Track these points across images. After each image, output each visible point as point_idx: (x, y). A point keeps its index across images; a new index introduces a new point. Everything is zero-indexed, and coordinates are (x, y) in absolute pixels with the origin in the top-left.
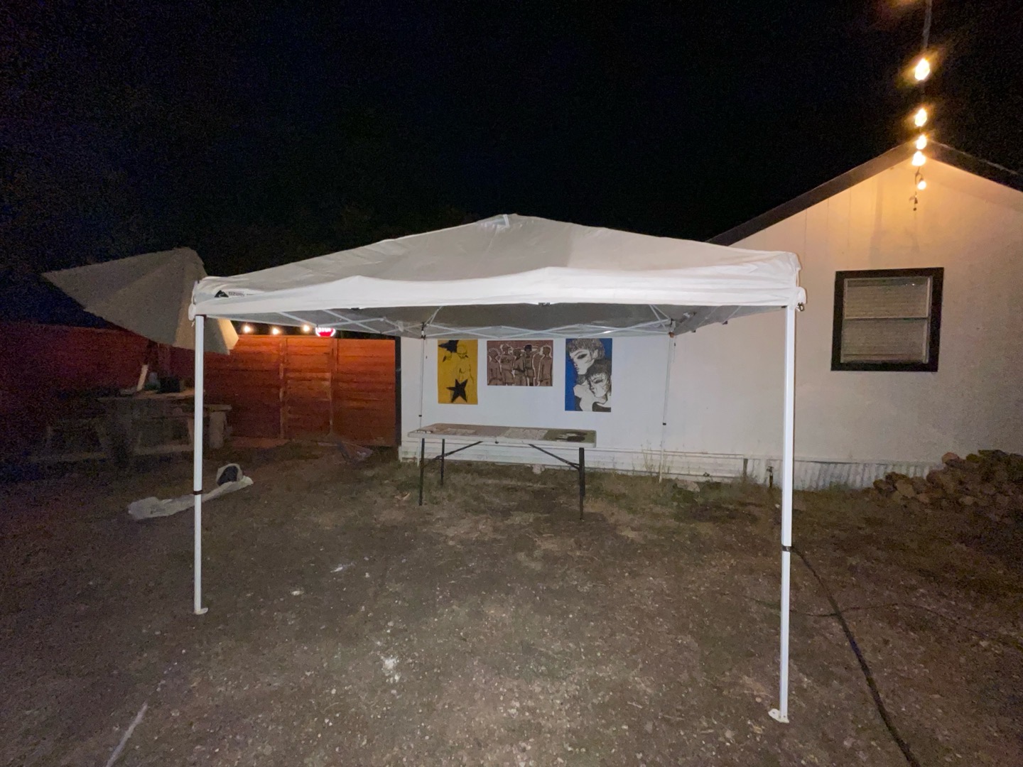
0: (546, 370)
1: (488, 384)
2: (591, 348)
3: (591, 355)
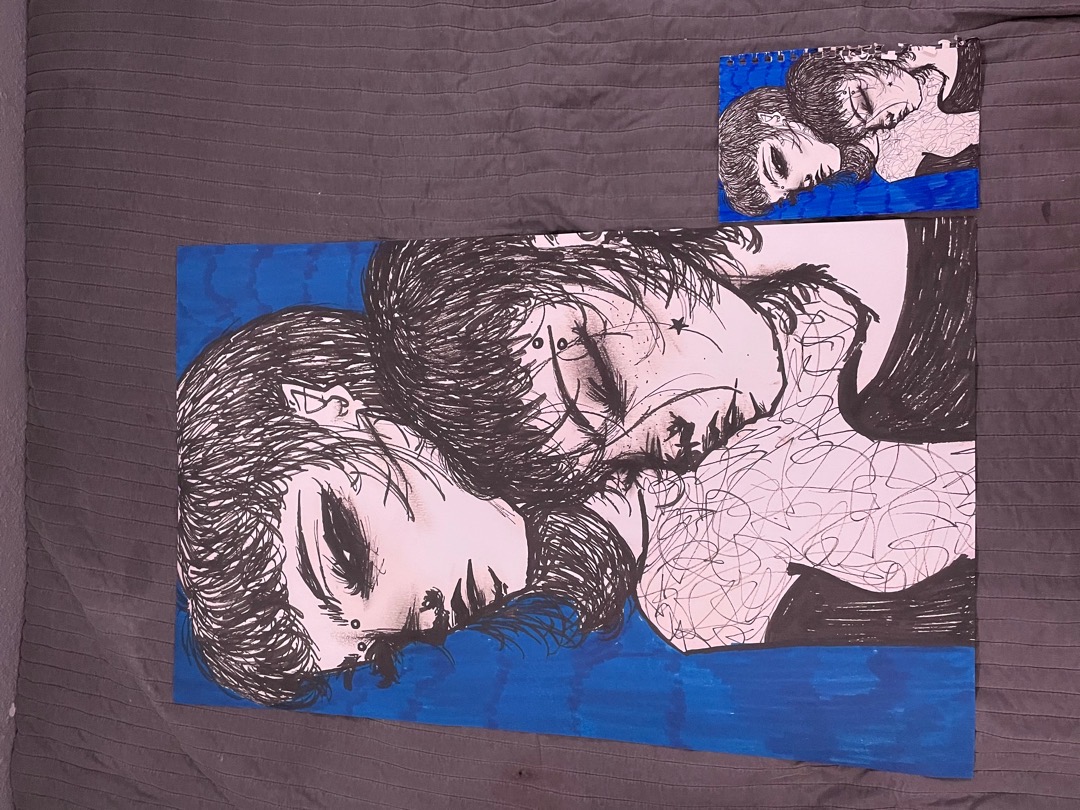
2: (266, 447)
3: (335, 453)
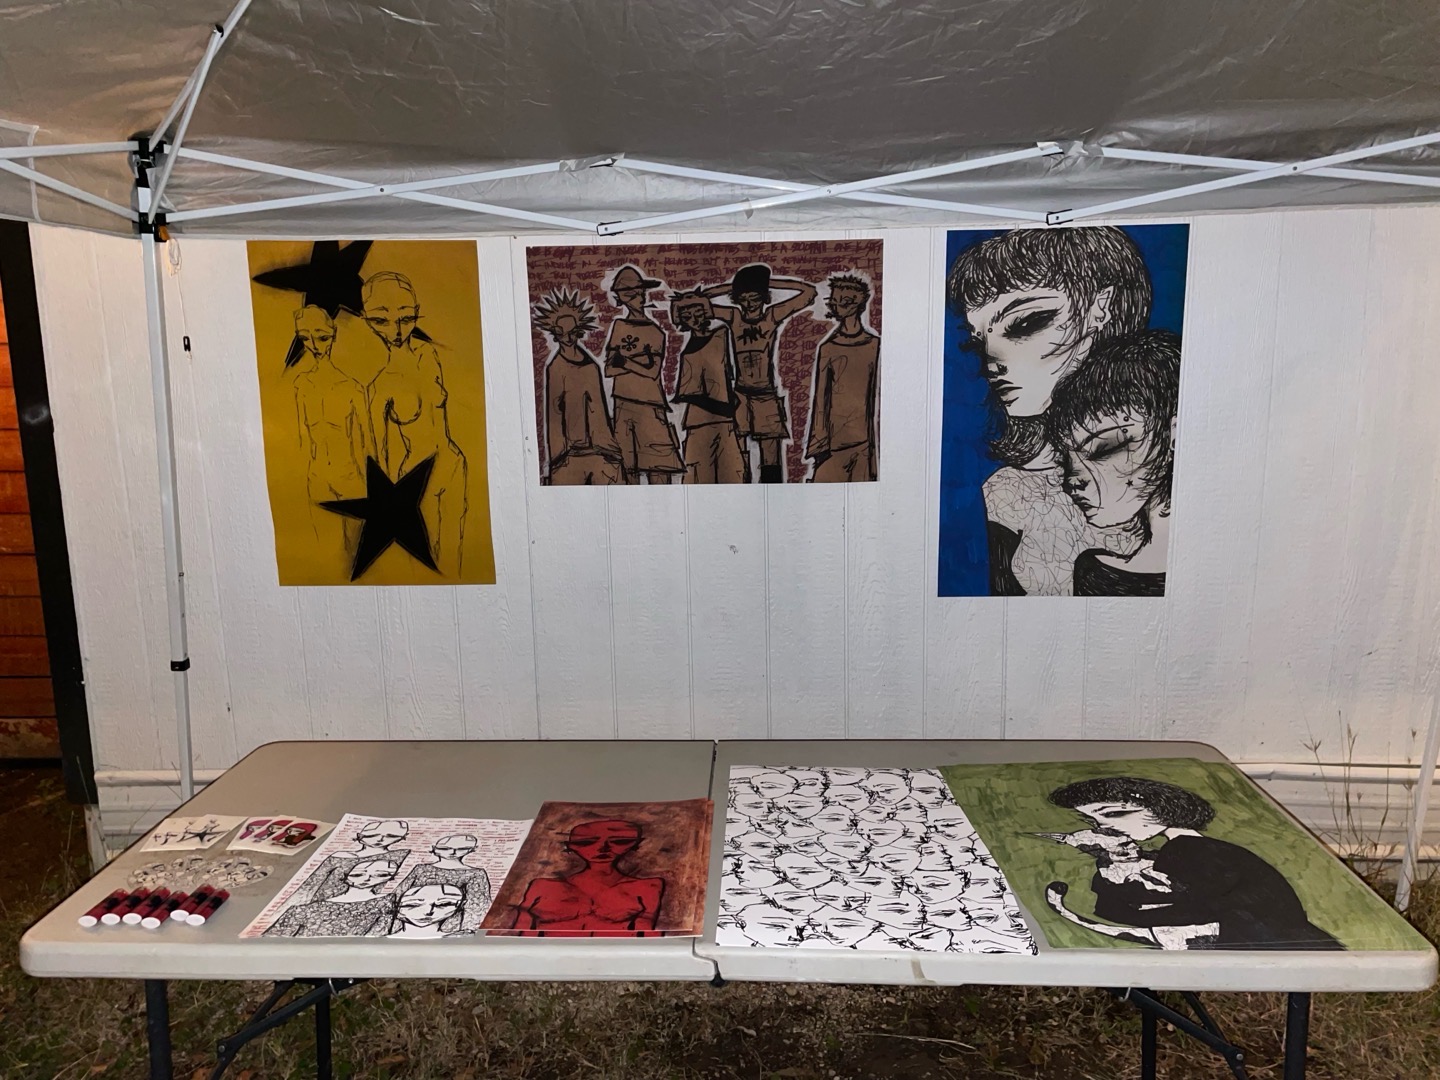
2: (1081, 278)
3: (1076, 314)
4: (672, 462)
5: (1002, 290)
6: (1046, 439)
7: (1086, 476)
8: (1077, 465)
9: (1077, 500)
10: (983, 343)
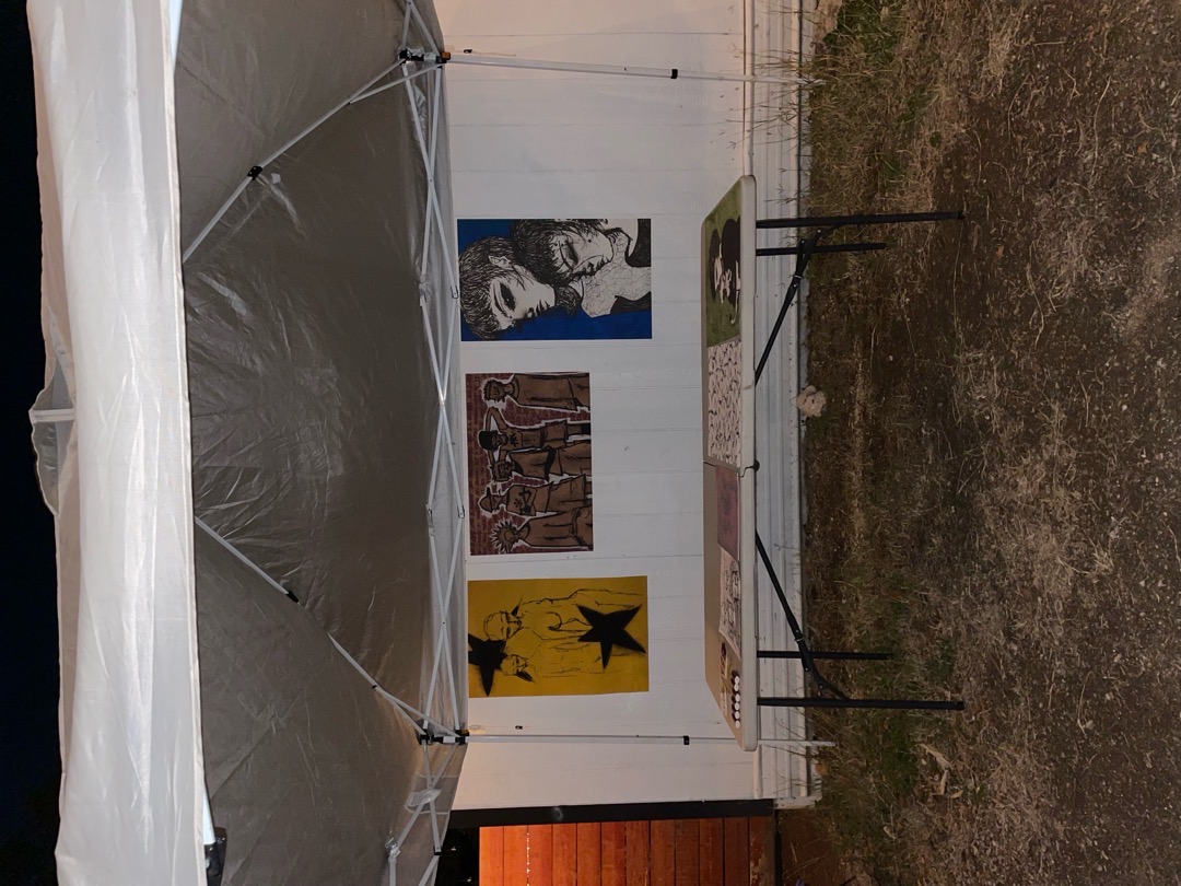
0: (547, 390)
1: (591, 548)
4: (580, 482)
5: (491, 312)
6: (566, 286)
7: (586, 264)
8: (580, 269)
9: (599, 268)
10: (517, 320)
